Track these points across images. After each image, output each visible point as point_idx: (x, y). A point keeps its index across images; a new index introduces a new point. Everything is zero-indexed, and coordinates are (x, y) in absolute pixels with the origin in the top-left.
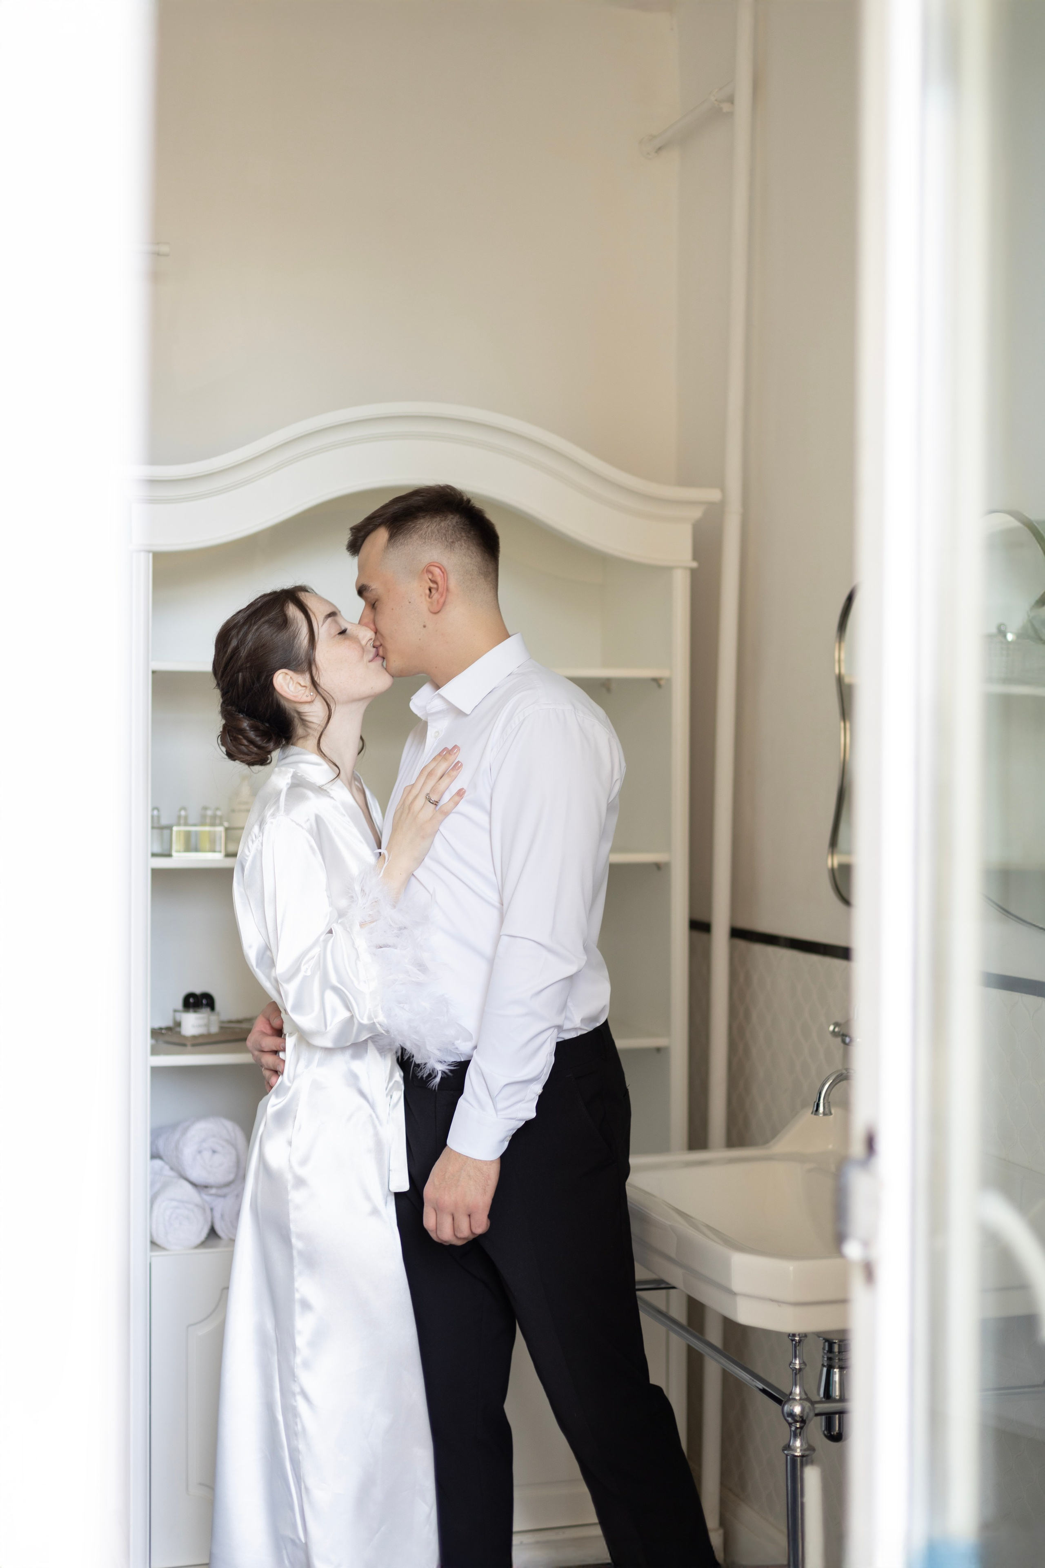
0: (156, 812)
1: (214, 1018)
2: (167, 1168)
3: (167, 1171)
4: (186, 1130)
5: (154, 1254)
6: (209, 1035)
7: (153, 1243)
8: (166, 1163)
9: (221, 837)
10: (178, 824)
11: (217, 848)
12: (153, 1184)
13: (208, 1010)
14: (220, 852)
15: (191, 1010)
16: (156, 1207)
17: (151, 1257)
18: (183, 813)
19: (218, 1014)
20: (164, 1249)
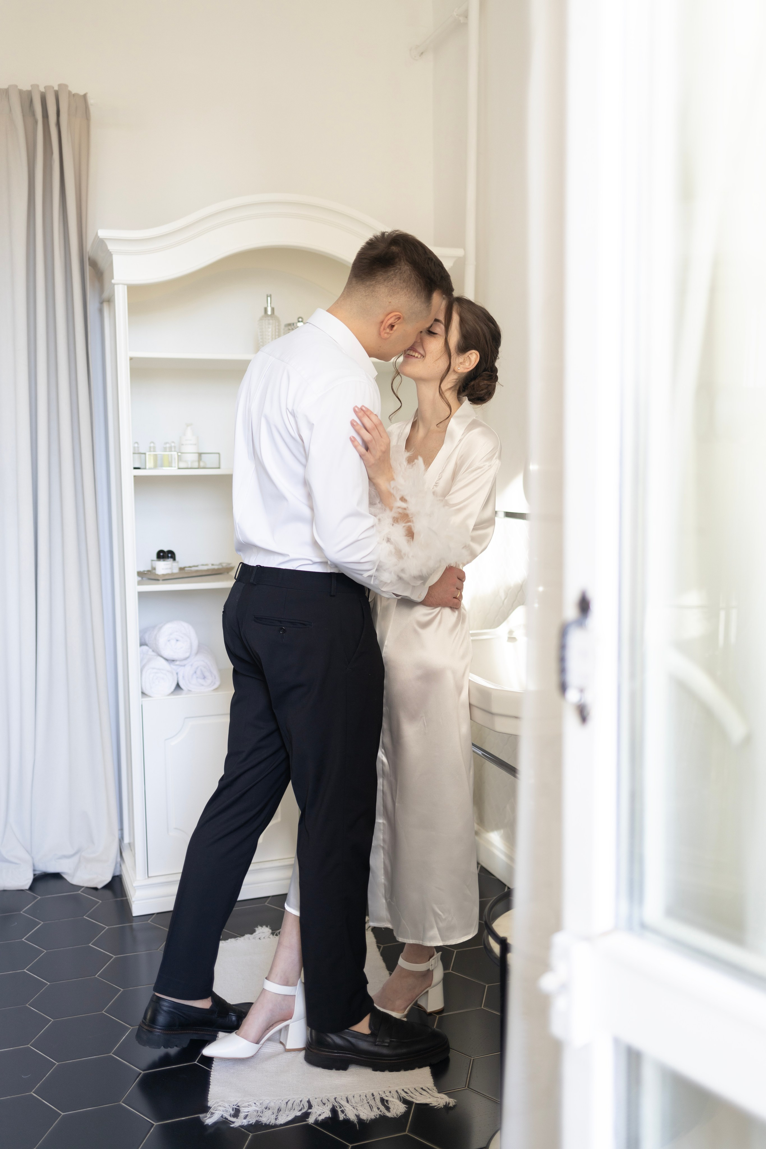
0: (136, 445)
1: (175, 564)
2: (151, 650)
3: (150, 652)
4: (161, 628)
5: (144, 699)
6: (172, 574)
7: (143, 693)
8: (150, 648)
9: (175, 459)
10: (150, 451)
11: (173, 465)
12: (141, 661)
13: (171, 560)
14: (175, 467)
15: (162, 560)
16: (144, 673)
17: (142, 701)
18: (152, 445)
19: (178, 562)
20: (150, 696)
